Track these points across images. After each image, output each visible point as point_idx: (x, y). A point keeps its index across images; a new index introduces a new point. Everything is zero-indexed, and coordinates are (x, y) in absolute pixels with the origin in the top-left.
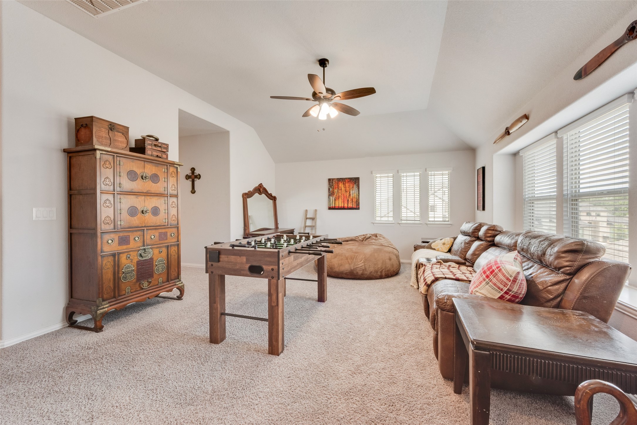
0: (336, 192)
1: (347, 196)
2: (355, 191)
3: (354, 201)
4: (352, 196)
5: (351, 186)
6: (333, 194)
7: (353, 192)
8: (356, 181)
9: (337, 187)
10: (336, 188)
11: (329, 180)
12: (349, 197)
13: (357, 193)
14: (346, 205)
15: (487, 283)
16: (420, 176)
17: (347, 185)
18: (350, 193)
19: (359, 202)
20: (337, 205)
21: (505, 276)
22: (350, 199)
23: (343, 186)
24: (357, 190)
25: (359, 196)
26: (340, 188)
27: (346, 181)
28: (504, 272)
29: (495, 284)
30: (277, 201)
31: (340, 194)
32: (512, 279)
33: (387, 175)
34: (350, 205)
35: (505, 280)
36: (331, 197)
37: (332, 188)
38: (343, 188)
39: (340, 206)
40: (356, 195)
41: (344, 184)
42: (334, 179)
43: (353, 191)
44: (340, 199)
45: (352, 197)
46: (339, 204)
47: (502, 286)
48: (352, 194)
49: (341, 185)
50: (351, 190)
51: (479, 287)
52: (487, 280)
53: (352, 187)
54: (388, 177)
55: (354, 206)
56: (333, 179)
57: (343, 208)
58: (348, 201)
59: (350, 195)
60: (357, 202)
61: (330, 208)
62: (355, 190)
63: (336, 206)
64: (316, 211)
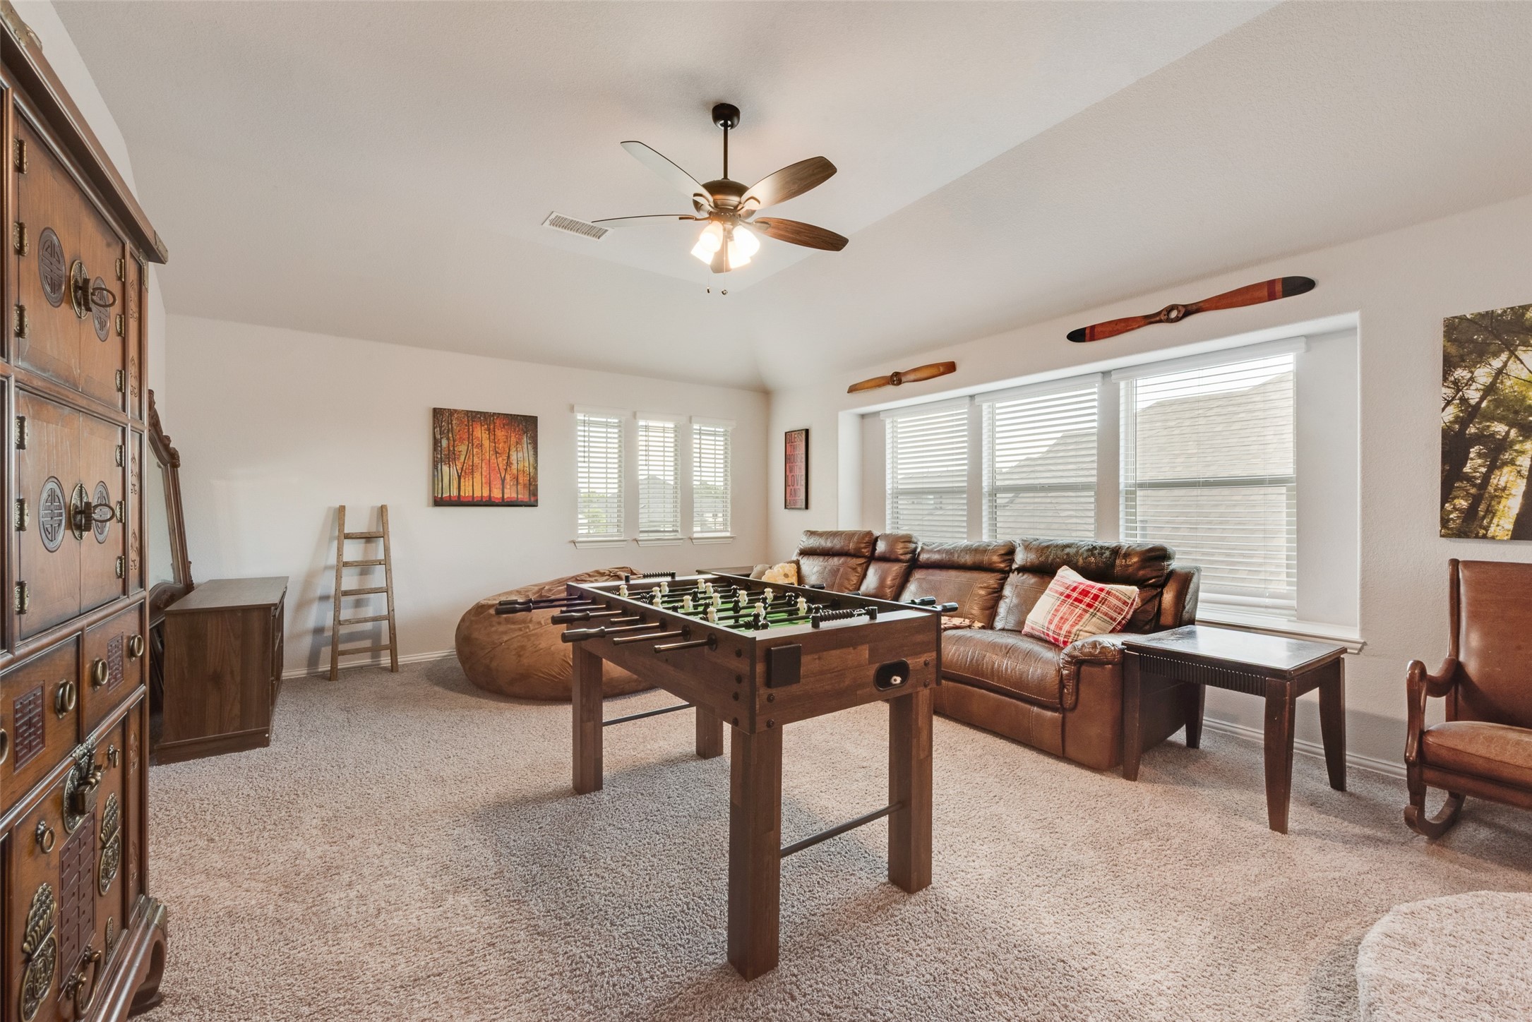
0: (464, 453)
1: (501, 466)
2: (526, 455)
3: (521, 480)
4: (514, 466)
5: (513, 439)
6: (453, 456)
7: (520, 457)
8: (527, 425)
9: (466, 436)
10: (461, 440)
11: (437, 413)
12: (506, 470)
13: (532, 459)
14: (497, 494)
15: (1093, 615)
16: (675, 431)
17: (500, 434)
18: (509, 457)
19: (536, 486)
20: (467, 492)
21: (1120, 600)
22: (508, 477)
23: (485, 436)
24: (531, 453)
25: (536, 468)
26: (476, 442)
27: (498, 422)
28: (1117, 594)
29: (1106, 614)
30: (181, 471)
31: (476, 460)
32: (1130, 602)
33: (605, 420)
34: (510, 494)
35: (1120, 604)
36: (445, 468)
37: (448, 439)
38: (486, 443)
39: (478, 494)
40: (527, 464)
41: (489, 430)
42: (455, 411)
43: (520, 455)
44: (477, 475)
45: (515, 472)
46: (475, 487)
47: (1115, 615)
48: (515, 462)
49: (480, 433)
50: (513, 449)
51: (1081, 623)
52: (1092, 610)
53: (517, 443)
54: (607, 425)
55: (523, 496)
56: (452, 412)
57: (489, 503)
58: (503, 480)
59: (509, 464)
60: (530, 484)
61: (439, 502)
62: (525, 450)
63: (462, 494)
64: (382, 510)
